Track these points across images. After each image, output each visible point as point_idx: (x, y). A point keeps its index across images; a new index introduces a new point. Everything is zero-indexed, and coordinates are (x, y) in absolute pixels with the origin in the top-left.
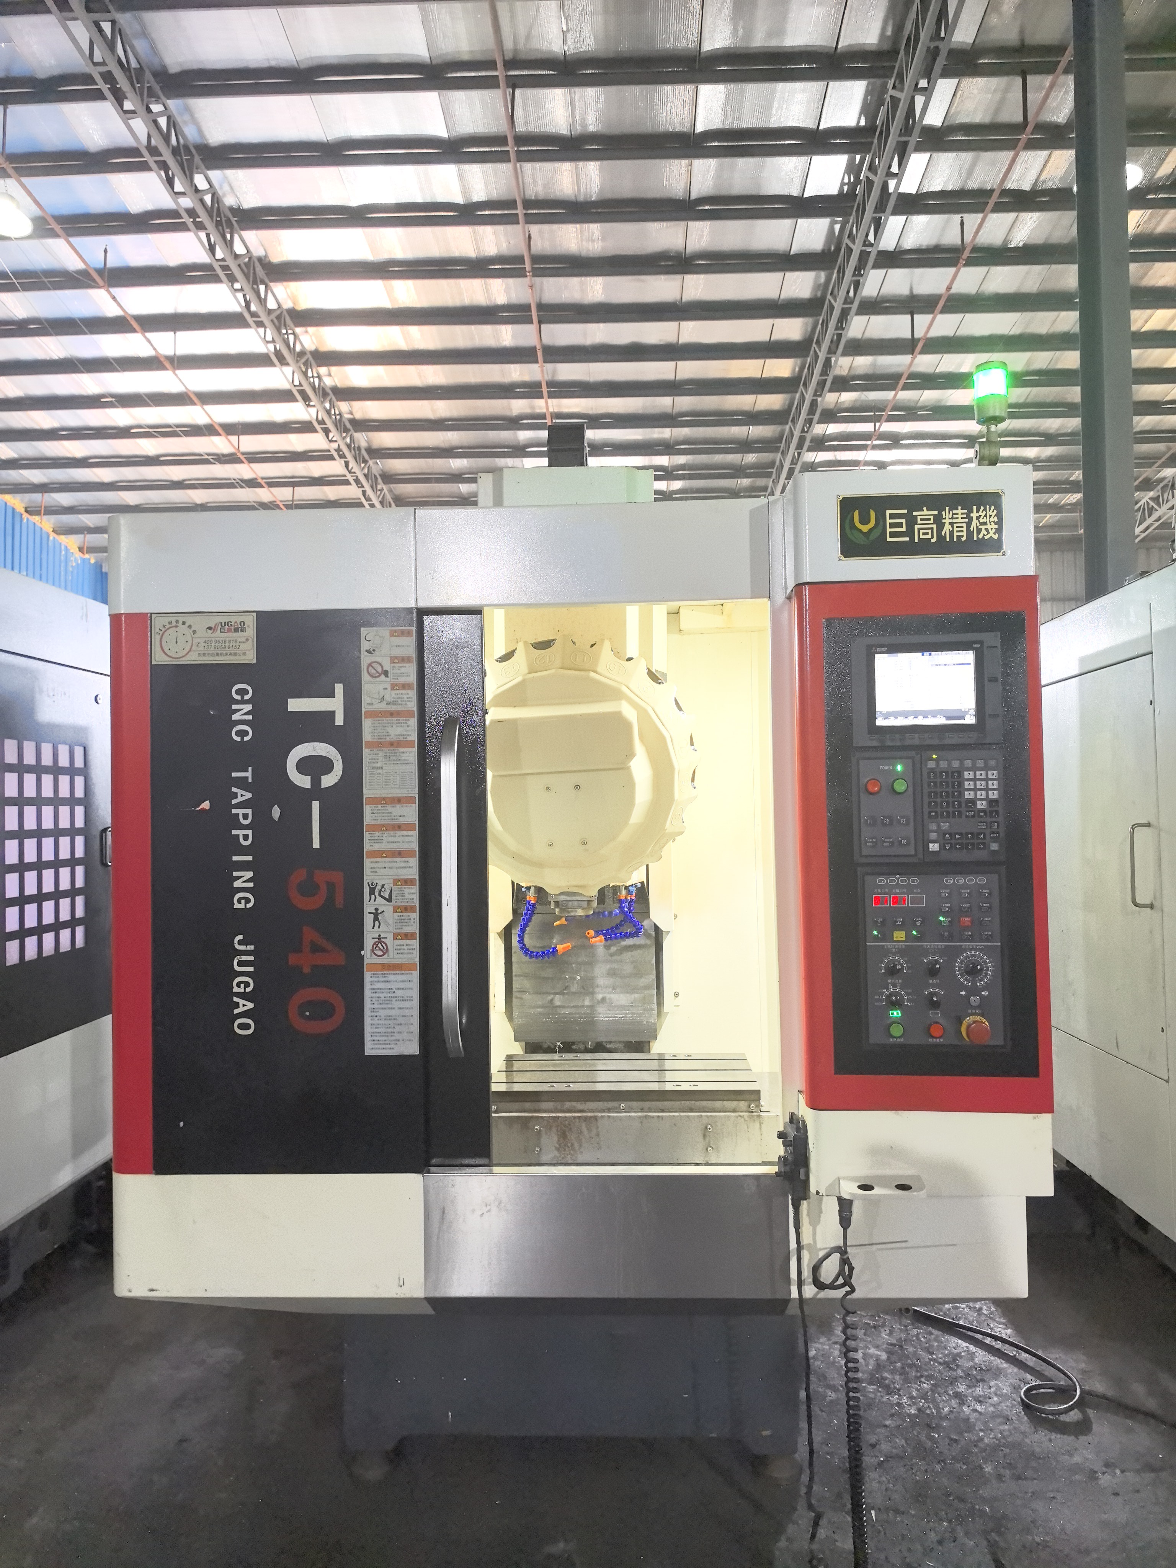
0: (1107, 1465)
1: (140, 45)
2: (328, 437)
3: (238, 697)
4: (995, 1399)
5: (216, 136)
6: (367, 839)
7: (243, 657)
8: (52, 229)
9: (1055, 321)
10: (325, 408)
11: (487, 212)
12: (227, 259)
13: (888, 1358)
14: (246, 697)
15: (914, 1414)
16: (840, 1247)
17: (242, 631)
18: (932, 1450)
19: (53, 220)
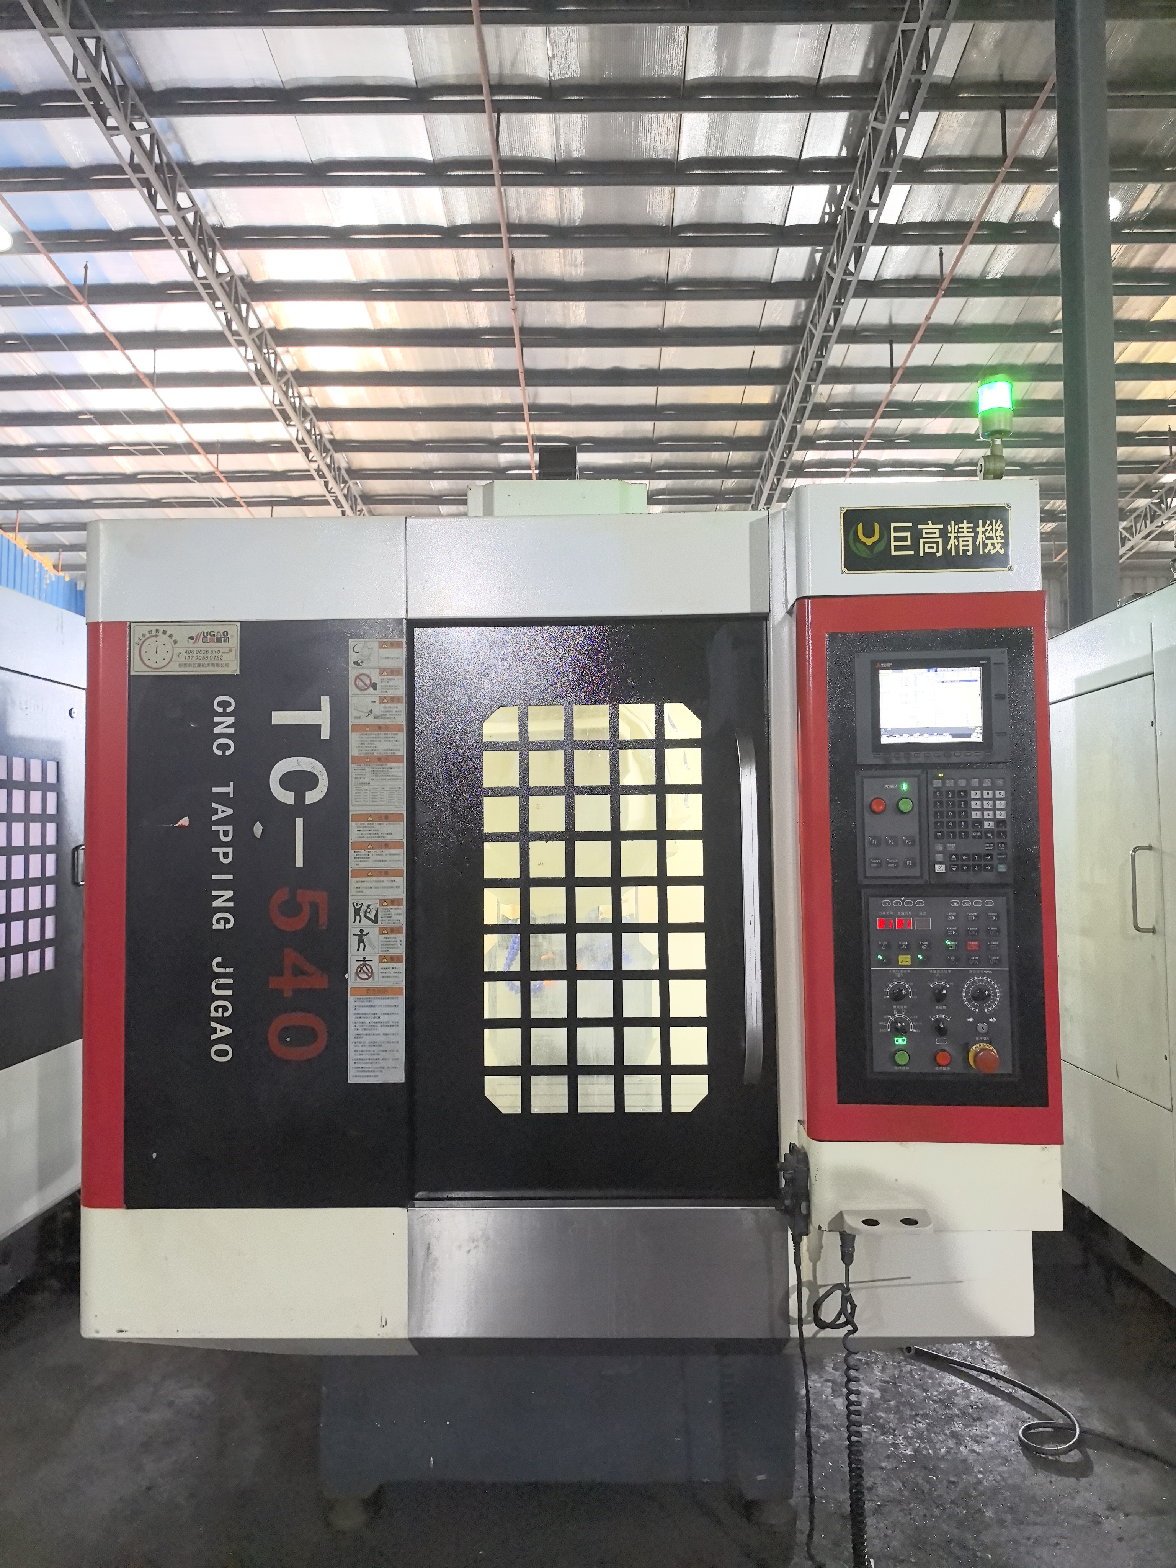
0: (1111, 1508)
1: (124, 62)
2: (308, 457)
3: (220, 710)
4: (993, 1439)
5: (199, 155)
6: (353, 857)
7: (226, 669)
8: (33, 244)
9: (1032, 351)
10: (305, 428)
11: (470, 236)
12: (208, 277)
13: (882, 1397)
14: (229, 710)
15: (911, 1455)
16: (842, 1284)
17: (224, 641)
18: (930, 1492)
19: (33, 235)
